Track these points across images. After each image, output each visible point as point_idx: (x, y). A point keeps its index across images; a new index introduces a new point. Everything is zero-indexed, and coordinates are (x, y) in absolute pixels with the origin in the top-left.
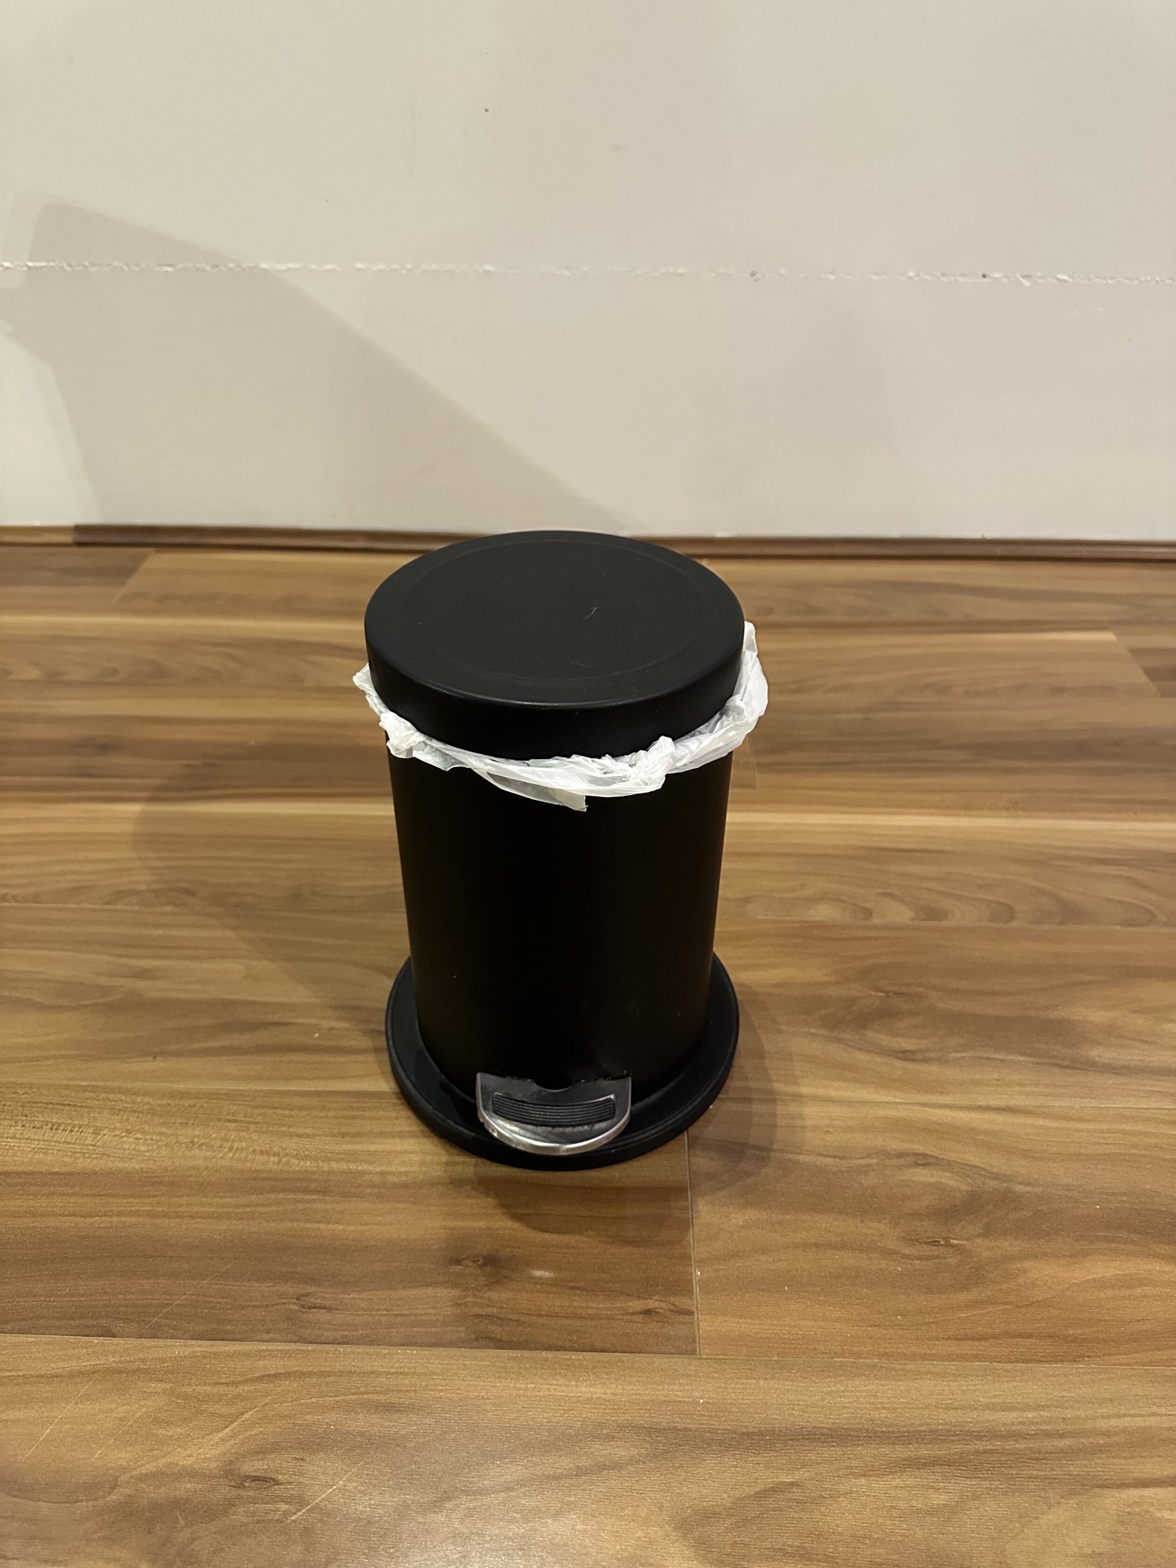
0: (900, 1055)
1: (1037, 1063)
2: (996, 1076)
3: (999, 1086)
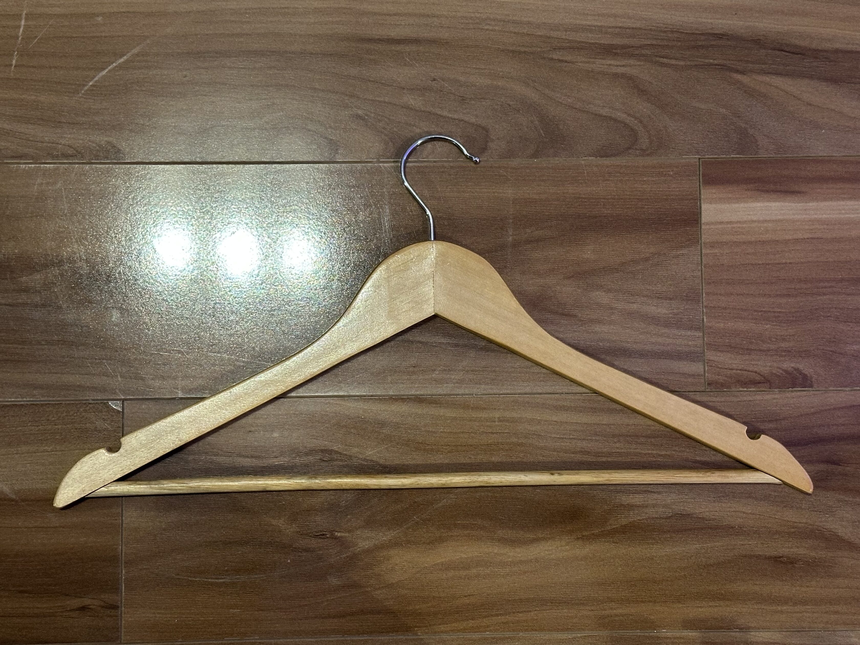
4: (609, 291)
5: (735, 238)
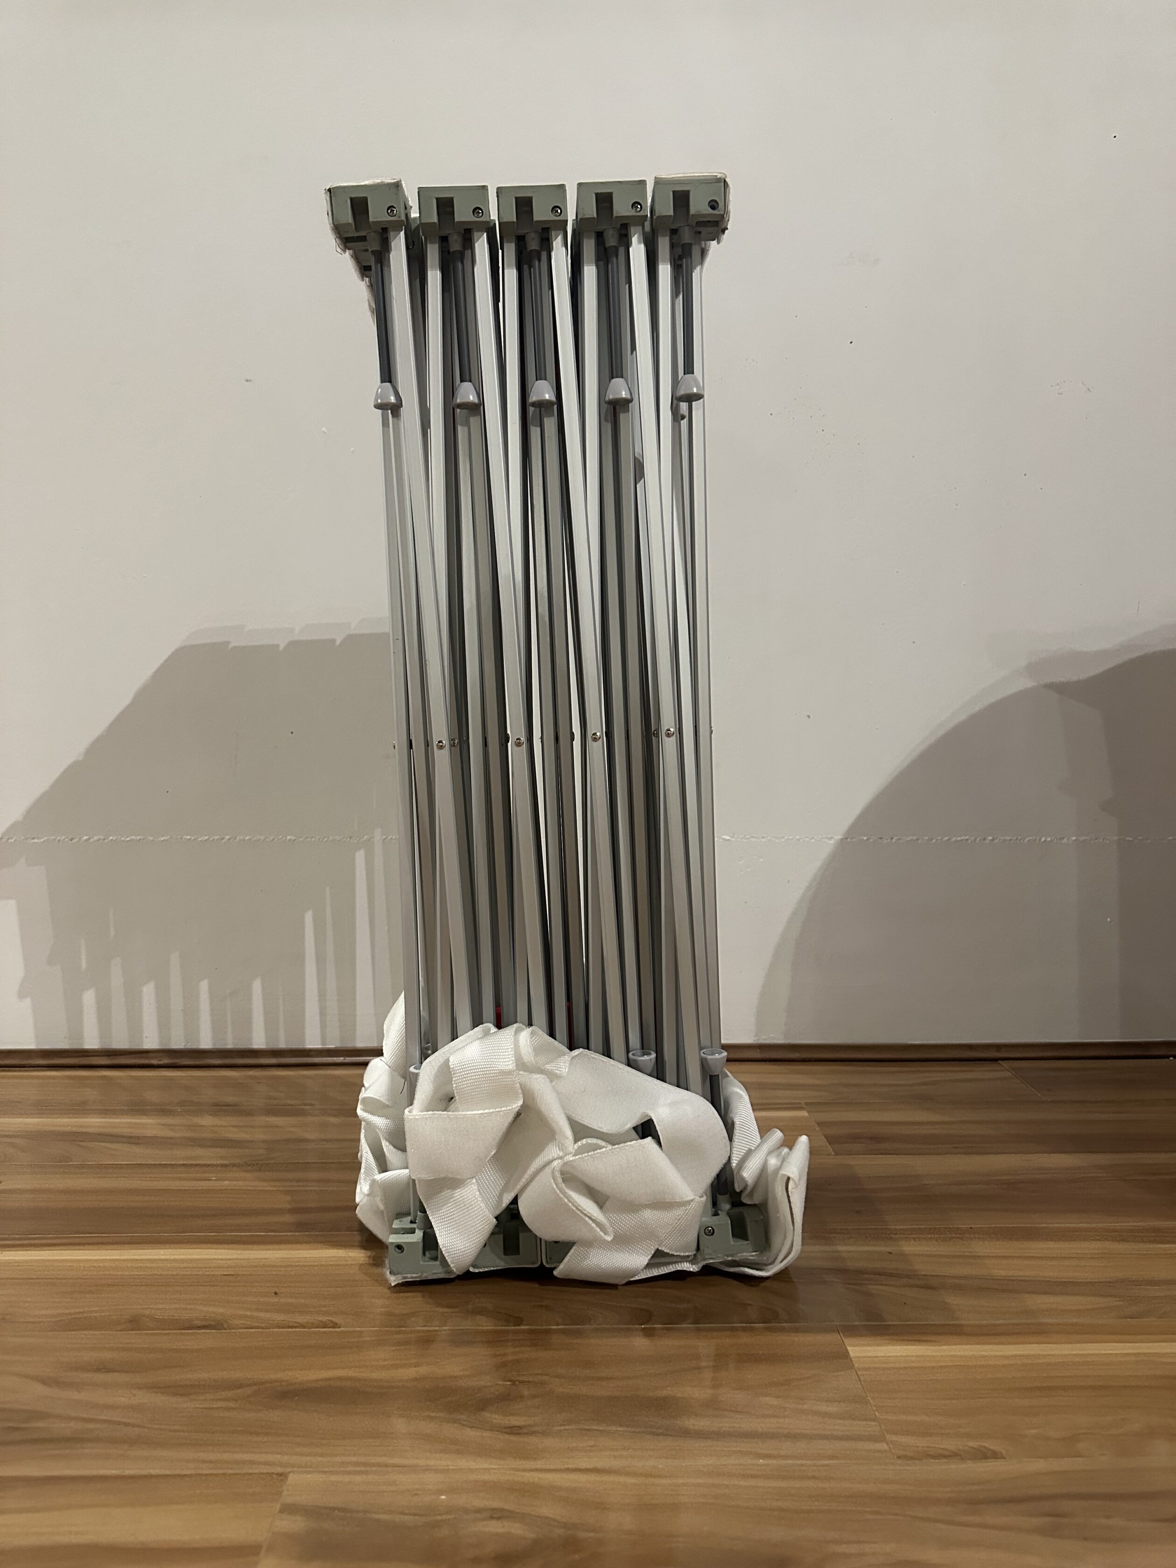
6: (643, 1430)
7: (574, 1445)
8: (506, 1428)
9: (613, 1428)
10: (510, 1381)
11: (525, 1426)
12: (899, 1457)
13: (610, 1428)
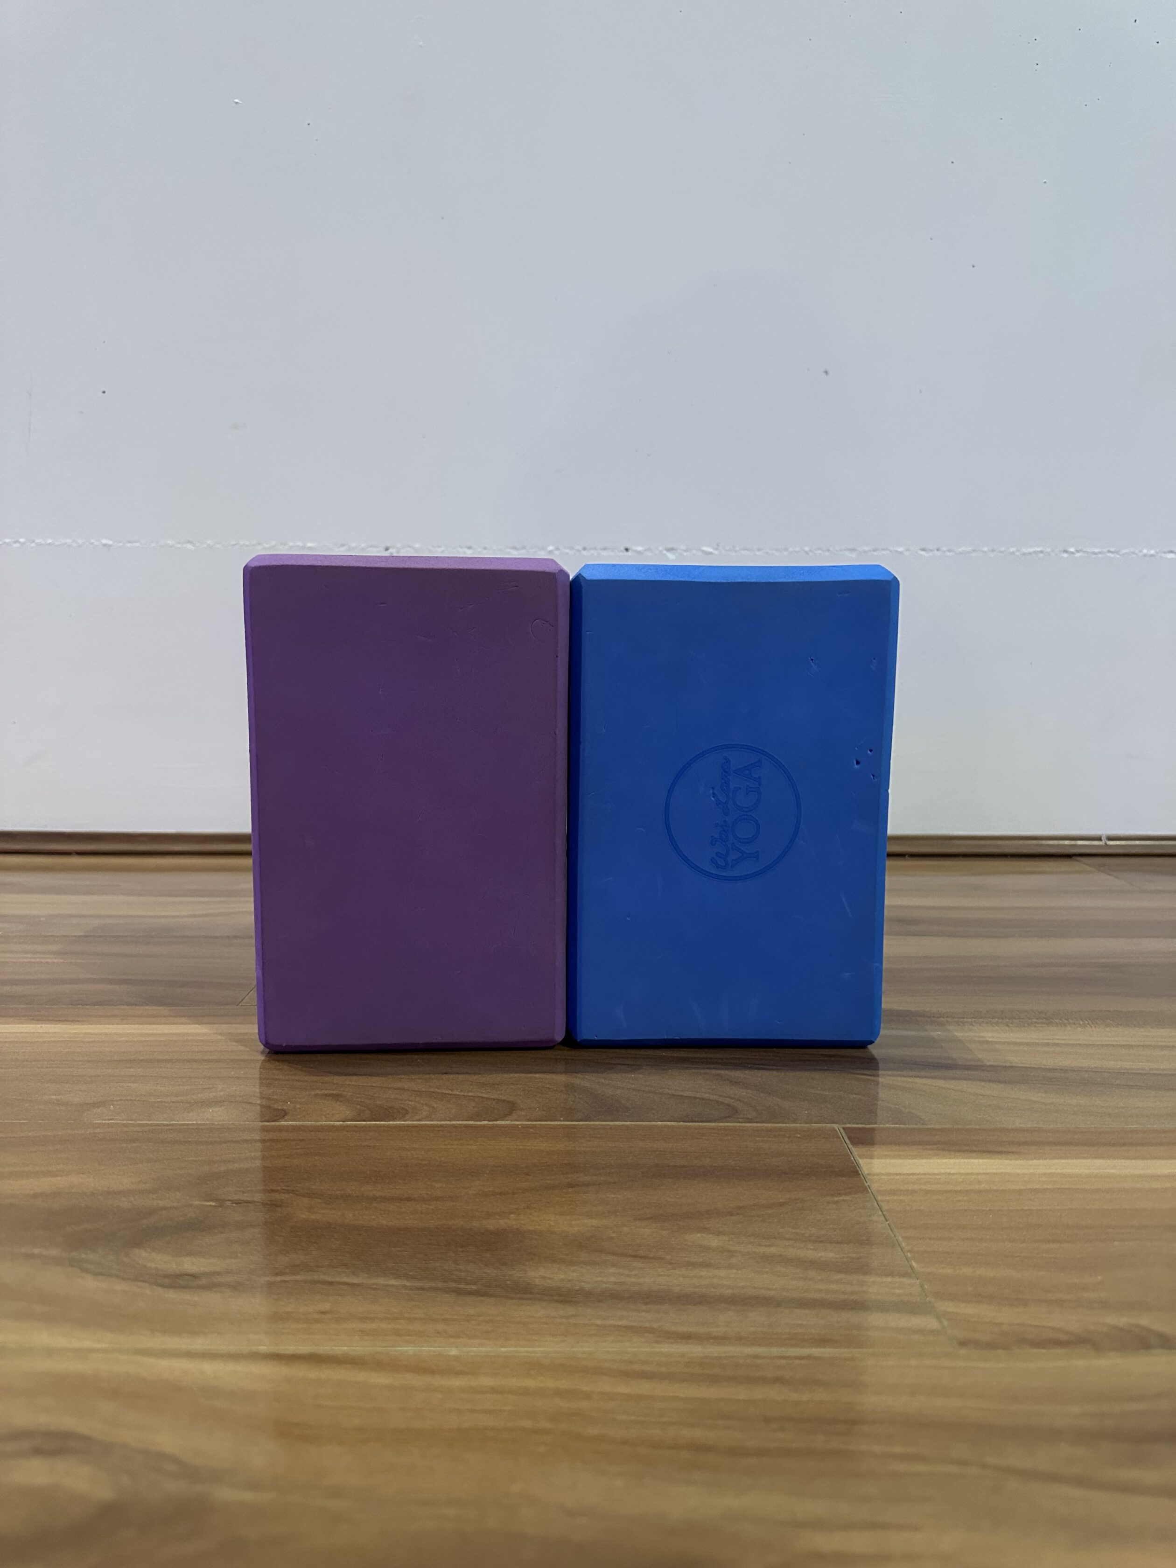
0: (167, 1281)
1: (423, 1289)
2: (326, 1306)
3: (317, 1321)
4: (719, 1233)
5: (929, 1188)
6: (440, 1285)
7: (289, 1309)
8: (166, 1276)
9: (381, 1281)
10: (216, 1200)
11: (205, 1274)
12: (963, 1344)
13: (374, 1281)
